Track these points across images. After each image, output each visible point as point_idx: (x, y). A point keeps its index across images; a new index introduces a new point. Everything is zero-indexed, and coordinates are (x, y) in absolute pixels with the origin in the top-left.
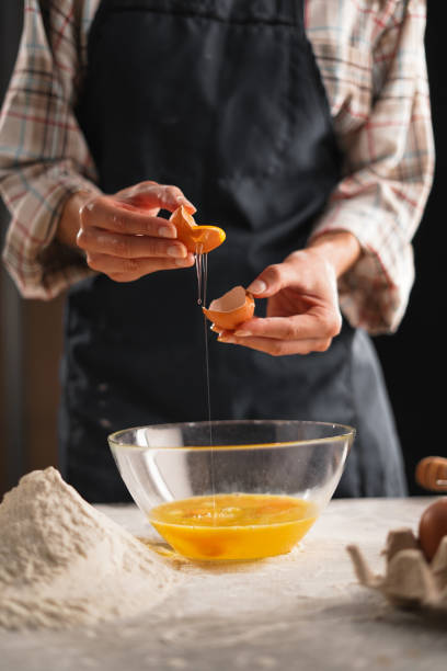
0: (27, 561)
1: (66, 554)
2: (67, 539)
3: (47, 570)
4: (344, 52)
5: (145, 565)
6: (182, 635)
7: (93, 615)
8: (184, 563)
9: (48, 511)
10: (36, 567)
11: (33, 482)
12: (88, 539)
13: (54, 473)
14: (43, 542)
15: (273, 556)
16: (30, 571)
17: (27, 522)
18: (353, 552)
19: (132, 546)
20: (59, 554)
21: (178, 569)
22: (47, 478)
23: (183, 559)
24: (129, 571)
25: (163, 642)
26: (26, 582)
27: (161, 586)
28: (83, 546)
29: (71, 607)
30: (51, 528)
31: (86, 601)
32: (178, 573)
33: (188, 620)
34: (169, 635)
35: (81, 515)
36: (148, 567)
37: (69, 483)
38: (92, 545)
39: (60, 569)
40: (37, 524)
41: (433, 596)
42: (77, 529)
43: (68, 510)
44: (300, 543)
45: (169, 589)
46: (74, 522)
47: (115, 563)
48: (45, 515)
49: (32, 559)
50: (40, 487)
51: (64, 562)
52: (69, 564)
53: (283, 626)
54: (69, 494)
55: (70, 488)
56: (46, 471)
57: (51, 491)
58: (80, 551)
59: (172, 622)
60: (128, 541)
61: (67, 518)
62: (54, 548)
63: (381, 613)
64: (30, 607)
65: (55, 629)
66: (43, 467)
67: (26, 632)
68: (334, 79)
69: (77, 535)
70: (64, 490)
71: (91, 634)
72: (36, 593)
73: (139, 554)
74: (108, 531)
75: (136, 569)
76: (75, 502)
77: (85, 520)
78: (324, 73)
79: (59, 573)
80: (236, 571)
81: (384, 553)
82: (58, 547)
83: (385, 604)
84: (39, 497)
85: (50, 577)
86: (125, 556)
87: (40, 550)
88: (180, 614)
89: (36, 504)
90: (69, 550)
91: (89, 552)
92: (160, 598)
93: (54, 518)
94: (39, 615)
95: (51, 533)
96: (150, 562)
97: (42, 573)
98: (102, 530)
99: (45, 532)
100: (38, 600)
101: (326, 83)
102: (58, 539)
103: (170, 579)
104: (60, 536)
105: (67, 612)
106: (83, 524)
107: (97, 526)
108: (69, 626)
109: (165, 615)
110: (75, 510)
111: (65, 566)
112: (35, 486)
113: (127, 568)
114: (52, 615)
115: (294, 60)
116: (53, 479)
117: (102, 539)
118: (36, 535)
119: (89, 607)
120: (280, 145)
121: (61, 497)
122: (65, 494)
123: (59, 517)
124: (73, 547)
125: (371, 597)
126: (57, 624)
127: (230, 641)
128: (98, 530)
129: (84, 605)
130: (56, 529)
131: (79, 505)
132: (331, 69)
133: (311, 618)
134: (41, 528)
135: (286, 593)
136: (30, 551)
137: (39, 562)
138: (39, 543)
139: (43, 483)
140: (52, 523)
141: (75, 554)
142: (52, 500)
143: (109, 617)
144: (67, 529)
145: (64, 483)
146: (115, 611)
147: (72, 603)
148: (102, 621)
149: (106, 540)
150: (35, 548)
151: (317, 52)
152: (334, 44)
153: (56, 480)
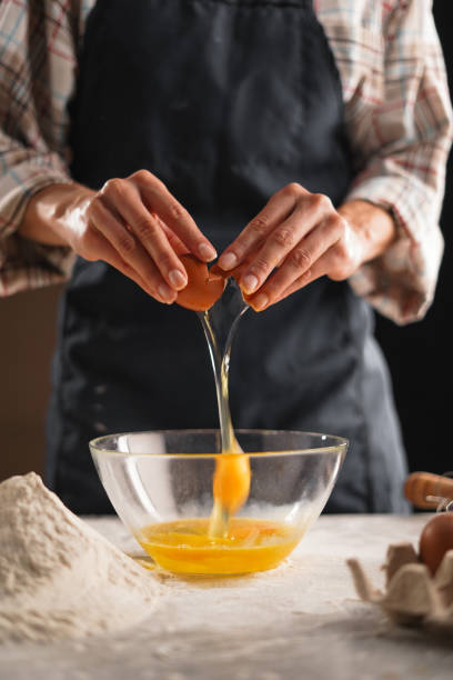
0: (8, 570)
1: (49, 564)
2: (50, 548)
3: (30, 580)
4: (357, 33)
5: (131, 577)
6: (177, 649)
7: (80, 628)
8: (168, 577)
9: (29, 518)
10: (18, 577)
11: (13, 488)
12: (72, 549)
13: (35, 478)
14: (25, 551)
15: (262, 571)
16: (11, 581)
17: (7, 531)
18: (354, 565)
19: (117, 557)
20: (42, 564)
21: (163, 583)
22: (29, 483)
23: (166, 573)
24: (114, 583)
25: (157, 656)
26: (8, 593)
27: (147, 600)
28: (67, 556)
29: (57, 620)
30: (33, 536)
31: (72, 613)
32: (163, 586)
33: (181, 635)
34: (163, 649)
35: (65, 523)
36: (134, 579)
37: (50, 489)
38: (77, 555)
39: (44, 580)
40: (19, 532)
41: (439, 612)
42: (61, 538)
43: (52, 518)
44: (288, 559)
45: (156, 602)
46: (58, 531)
47: (99, 575)
48: (26, 523)
49: (13, 568)
50: (21, 493)
51: (47, 573)
52: (52, 574)
53: (282, 641)
54: (52, 501)
55: (52, 495)
56: (27, 476)
57: (33, 498)
58: (64, 561)
59: (164, 637)
60: (113, 551)
61: (50, 527)
62: (36, 557)
63: (382, 630)
64: (14, 619)
65: (41, 643)
66: (23, 473)
67: (9, 644)
68: (348, 61)
69: (60, 545)
70: (46, 497)
71: (80, 648)
72: (19, 605)
73: (125, 566)
74: (92, 541)
75: (121, 581)
76: (58, 510)
77: (69, 528)
78: (338, 55)
79: (41, 584)
80: (225, 586)
81: (384, 567)
82: (41, 557)
83: (385, 620)
84: (20, 503)
85: (33, 587)
86: (111, 567)
87: (22, 559)
88: (171, 628)
89: (18, 510)
90: (53, 559)
91: (74, 562)
92: (148, 611)
93: (36, 526)
94: (23, 627)
95: (33, 542)
96: (136, 574)
97: (25, 584)
98: (87, 540)
99: (27, 540)
100: (22, 611)
101: (340, 65)
102: (40, 548)
103: (157, 591)
104: (43, 545)
105: (53, 624)
106: (67, 533)
107: (81, 535)
108: (54, 639)
109: (156, 630)
110: (58, 518)
111: (48, 576)
112: (15, 493)
113: (112, 580)
114: (37, 628)
115: (307, 43)
116: (34, 483)
117: (86, 549)
118: (18, 544)
119: (76, 620)
120: (294, 130)
121: (43, 504)
122: (47, 501)
123: (42, 525)
124: (57, 557)
125: (369, 613)
126: (42, 637)
127: (228, 656)
128: (83, 539)
129: (70, 617)
130: (39, 538)
131: (62, 513)
132: (345, 52)
133: (310, 634)
134: (23, 537)
135: (281, 608)
136: (11, 561)
137: (21, 572)
138: (21, 552)
139: (24, 489)
140: (34, 531)
141: (59, 564)
142: (34, 507)
143: (97, 630)
144: (50, 538)
145: (46, 490)
146: (103, 625)
147: (57, 615)
148: (89, 634)
149: (91, 550)
150: (17, 557)
151: (330, 34)
152: (346, 25)
153: (38, 485)
